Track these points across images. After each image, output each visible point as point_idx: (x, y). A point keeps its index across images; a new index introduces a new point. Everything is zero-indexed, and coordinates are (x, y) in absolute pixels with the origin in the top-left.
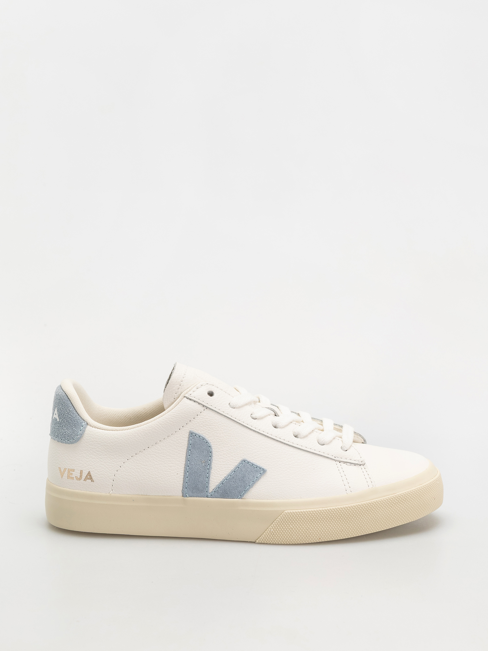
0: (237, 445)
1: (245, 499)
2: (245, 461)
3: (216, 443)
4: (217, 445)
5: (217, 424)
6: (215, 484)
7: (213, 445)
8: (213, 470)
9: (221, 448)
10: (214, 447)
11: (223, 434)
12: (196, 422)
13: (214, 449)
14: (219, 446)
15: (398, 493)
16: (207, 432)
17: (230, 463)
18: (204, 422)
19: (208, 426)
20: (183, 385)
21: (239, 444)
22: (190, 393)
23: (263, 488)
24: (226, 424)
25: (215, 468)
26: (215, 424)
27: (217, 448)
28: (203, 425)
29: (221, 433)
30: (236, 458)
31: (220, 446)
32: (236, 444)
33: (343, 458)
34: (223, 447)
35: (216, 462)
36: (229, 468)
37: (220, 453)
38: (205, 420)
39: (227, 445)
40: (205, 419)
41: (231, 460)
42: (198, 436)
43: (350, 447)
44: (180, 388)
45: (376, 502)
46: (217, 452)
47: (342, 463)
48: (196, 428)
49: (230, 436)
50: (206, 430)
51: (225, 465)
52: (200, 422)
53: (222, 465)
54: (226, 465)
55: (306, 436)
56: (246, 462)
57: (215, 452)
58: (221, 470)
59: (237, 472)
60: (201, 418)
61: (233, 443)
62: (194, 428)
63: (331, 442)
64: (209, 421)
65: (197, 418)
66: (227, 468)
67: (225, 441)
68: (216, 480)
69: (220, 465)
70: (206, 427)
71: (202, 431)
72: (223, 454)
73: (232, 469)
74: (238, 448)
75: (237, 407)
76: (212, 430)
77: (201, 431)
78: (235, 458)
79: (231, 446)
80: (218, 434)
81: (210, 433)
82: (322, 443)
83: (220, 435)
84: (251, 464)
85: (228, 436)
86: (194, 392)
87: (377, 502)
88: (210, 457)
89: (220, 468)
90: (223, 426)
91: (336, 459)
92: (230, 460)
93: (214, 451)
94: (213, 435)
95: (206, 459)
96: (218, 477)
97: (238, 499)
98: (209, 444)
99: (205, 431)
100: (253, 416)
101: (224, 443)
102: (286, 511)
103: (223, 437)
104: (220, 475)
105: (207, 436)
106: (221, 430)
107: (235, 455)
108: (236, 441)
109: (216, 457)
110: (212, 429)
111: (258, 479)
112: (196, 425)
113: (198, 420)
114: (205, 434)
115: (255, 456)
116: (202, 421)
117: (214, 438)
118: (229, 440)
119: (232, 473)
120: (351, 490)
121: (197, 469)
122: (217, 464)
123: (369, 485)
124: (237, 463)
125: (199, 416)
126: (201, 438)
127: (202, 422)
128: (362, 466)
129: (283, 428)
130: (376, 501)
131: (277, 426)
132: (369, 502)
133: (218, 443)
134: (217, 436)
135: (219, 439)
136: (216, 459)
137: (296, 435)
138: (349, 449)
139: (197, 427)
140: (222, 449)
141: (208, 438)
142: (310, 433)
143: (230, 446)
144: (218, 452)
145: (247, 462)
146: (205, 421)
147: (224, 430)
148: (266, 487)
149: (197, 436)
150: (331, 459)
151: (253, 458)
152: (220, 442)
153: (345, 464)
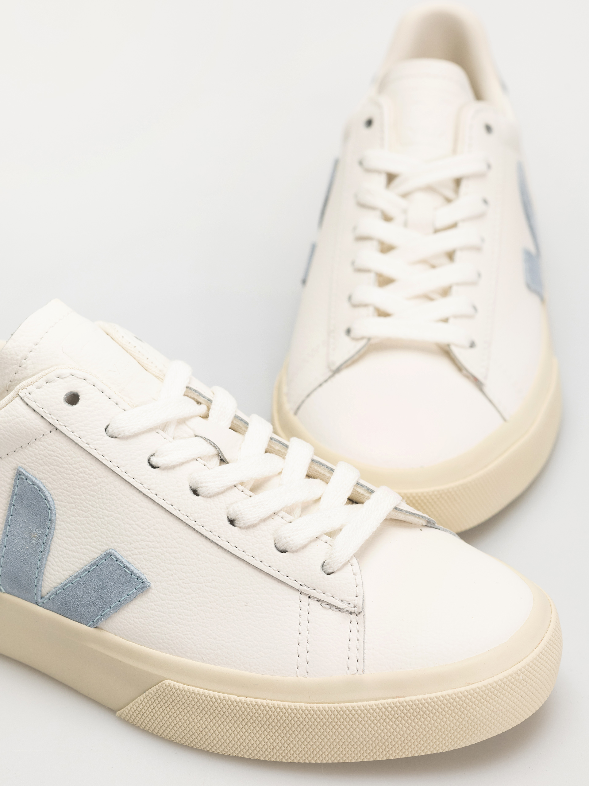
0: (103, 518)
1: (102, 629)
2: (111, 556)
3: (64, 503)
4: (65, 509)
5: (70, 466)
6: (51, 584)
7: (58, 505)
8: (52, 556)
9: (73, 516)
10: (60, 510)
11: (79, 489)
12: (31, 453)
13: (59, 515)
14: (69, 512)
15: (410, 696)
16: (50, 477)
17: (85, 550)
18: (46, 457)
19: (53, 467)
20: (25, 368)
21: (108, 517)
22: (30, 389)
23: (136, 618)
24: (89, 470)
25: (56, 552)
26: (67, 464)
27: (64, 514)
28: (44, 462)
29: (77, 487)
30: (98, 543)
31: (71, 511)
32: (102, 515)
33: (317, 590)
34: (76, 515)
35: (59, 541)
36: (82, 561)
37: (69, 525)
38: (49, 452)
39: (85, 512)
40: (48, 450)
41: (88, 545)
42: (31, 483)
43: (345, 565)
44: (19, 372)
45: (351, 708)
46: (64, 522)
47: (313, 602)
48: (30, 464)
49: (93, 497)
50: (49, 474)
51: (75, 552)
52: (40, 454)
53: (69, 550)
54: (77, 552)
55: (254, 526)
56: (113, 558)
57: (60, 521)
58: (65, 561)
59: (93, 573)
60: (41, 447)
61: (97, 512)
62: (27, 464)
63: (304, 547)
64: (57, 457)
65: (34, 445)
66: (77, 560)
67: (81, 503)
68: (55, 577)
69: (66, 549)
70: (49, 466)
71: (41, 473)
72: (74, 529)
73: (86, 563)
74: (105, 525)
75: (120, 436)
76: (60, 476)
77: (39, 472)
78: (95, 542)
79: (92, 516)
80: (69, 487)
81: (55, 481)
82: (282, 548)
83: (74, 489)
84: (121, 565)
85: (90, 496)
86: (38, 388)
87: (354, 710)
88: (48, 530)
89: (65, 556)
90: (81, 473)
91: (303, 588)
92: (85, 545)
93: (58, 519)
94: (61, 485)
95: (40, 532)
96: (58, 572)
97: (89, 626)
98: (49, 503)
99: (46, 474)
100: (154, 461)
101: (79, 508)
102: (167, 682)
103: (79, 496)
104: (63, 570)
105: (50, 486)
106: (76, 480)
107: (96, 536)
108: (103, 509)
109: (62, 531)
110: (60, 474)
111: (130, 599)
112: (31, 459)
113: (36, 449)
114: (45, 480)
115: (135, 548)
116: (42, 452)
117: (62, 493)
118: (89, 504)
119: (82, 573)
120: (308, 670)
121: (21, 546)
122: (60, 547)
123: (349, 666)
124: (97, 554)
125: (40, 441)
126: (36, 487)
127: (42, 456)
128: (353, 617)
129: (210, 497)
130: (353, 708)
131: (200, 491)
132: (337, 707)
133: (67, 504)
134: (67, 491)
135: (71, 498)
136: (60, 535)
137: (233, 519)
138: (338, 570)
139: (33, 463)
140: (73, 518)
141: (51, 489)
142: (264, 520)
143: (90, 516)
144: (66, 523)
145: (115, 559)
146: (47, 455)
147: (82, 482)
148: (142, 618)
149: (29, 482)
150: (291, 587)
151: (130, 551)
152: (72, 503)
153: (319, 603)
